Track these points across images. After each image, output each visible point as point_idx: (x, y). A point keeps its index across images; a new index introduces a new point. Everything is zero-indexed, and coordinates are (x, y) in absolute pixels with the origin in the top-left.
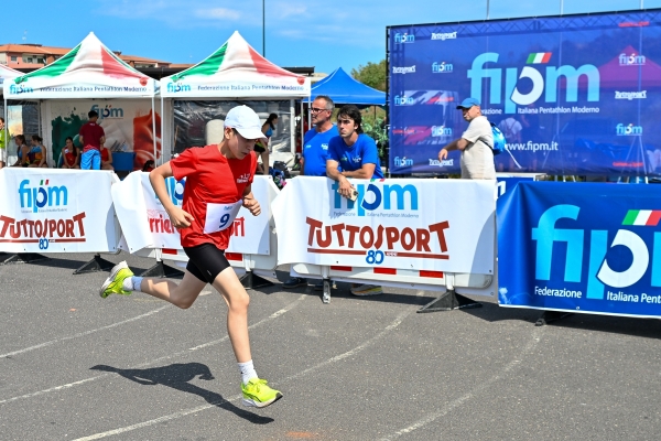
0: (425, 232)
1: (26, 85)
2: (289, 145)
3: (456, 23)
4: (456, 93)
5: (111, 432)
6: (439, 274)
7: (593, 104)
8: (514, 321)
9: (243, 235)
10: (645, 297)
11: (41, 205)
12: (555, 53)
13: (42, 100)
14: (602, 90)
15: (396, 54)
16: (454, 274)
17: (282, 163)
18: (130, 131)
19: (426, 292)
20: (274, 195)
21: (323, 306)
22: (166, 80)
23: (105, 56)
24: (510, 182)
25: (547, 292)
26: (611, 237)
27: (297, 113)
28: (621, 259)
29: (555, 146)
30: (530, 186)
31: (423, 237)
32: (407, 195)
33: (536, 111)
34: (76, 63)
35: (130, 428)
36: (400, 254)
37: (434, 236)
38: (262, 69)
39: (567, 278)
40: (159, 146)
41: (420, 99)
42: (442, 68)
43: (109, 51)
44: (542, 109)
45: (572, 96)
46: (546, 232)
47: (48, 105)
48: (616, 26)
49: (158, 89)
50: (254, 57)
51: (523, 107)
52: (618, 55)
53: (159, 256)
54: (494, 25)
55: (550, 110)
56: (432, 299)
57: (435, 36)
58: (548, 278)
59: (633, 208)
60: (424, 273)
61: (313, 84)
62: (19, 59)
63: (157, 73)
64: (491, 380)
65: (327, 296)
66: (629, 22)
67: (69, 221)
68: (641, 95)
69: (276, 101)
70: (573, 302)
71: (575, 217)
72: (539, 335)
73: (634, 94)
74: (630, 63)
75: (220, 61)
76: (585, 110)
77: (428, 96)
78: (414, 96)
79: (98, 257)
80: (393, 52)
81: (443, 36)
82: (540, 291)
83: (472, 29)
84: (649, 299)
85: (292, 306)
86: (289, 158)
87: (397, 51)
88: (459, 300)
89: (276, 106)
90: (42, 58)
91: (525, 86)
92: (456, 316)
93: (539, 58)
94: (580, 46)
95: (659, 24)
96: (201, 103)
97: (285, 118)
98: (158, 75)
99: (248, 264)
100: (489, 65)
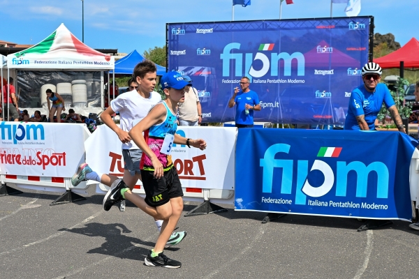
2: (100, 102)
3: (212, 23)
4: (213, 69)
6: (199, 190)
7: (301, 78)
8: (248, 220)
9: (64, 164)
10: (331, 203)
12: (277, 44)
14: (306, 68)
15: (172, 42)
16: (209, 189)
17: (95, 115)
19: (191, 202)
20: (88, 136)
21: (120, 213)
22: (11, 56)
25: (270, 201)
26: (310, 165)
27: (106, 81)
28: (316, 179)
29: (277, 104)
30: (259, 131)
31: (189, 165)
33: (265, 82)
37: (196, 164)
38: (80, 50)
39: (283, 191)
41: (190, 72)
42: (203, 52)
44: (268, 80)
45: (288, 73)
46: (269, 162)
48: (315, 28)
49: (6, 62)
50: (75, 41)
51: (256, 79)
52: (316, 46)
53: (4, 180)
54: (237, 25)
55: (274, 81)
56: (194, 207)
57: (198, 31)
58: (271, 192)
59: (324, 146)
60: (189, 190)
61: (117, 61)
64: (232, 261)
65: (123, 206)
66: (321, 26)
68: (330, 72)
69: (91, 72)
70: (286, 207)
71: (287, 152)
72: (264, 229)
73: (326, 71)
74: (323, 52)
75: (51, 44)
76: (296, 81)
77: (195, 70)
78: (185, 71)
80: (171, 40)
81: (204, 31)
82: (265, 200)
83: (223, 27)
84: (334, 204)
85: (98, 214)
86: (99, 111)
87: (174, 40)
88: (212, 207)
89: (91, 75)
91: (258, 65)
92: (212, 217)
93: (266, 47)
94: (294, 39)
95: (341, 27)
96: (38, 72)
97: (97, 83)
98: (5, 52)
99: (67, 185)
100: (234, 51)
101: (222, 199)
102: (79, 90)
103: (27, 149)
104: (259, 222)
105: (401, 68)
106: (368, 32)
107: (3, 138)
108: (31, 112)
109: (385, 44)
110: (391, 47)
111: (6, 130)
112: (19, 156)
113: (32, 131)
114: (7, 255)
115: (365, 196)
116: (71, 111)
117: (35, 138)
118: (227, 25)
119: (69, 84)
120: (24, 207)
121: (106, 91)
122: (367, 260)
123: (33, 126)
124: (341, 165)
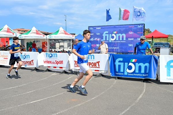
0: (96, 63)
1: (21, 36)
2: (71, 47)
3: (101, 26)
4: (100, 38)
5: (38, 100)
6: (98, 71)
7: (125, 41)
9: (63, 64)
10: (134, 74)
11: (25, 58)
12: (118, 31)
13: (24, 39)
14: (126, 38)
16: (101, 71)
18: (41, 45)
19: (96, 74)
20: (68, 57)
22: (48, 36)
23: (36, 31)
24: (110, 54)
25: (118, 74)
26: (128, 64)
27: (72, 42)
28: (130, 68)
29: (118, 48)
30: (114, 55)
32: (92, 56)
33: (115, 42)
34: (31, 32)
35: (42, 100)
36: (91, 67)
37: (97, 64)
38: (66, 34)
39: (121, 71)
40: (47, 48)
42: (98, 34)
43: (37, 30)
45: (121, 39)
46: (117, 63)
47: (26, 40)
48: (128, 27)
50: (64, 31)
51: (112, 41)
52: (129, 32)
53: (47, 68)
54: (107, 26)
55: (117, 42)
57: (97, 28)
58: (118, 71)
59: (132, 59)
60: (95, 70)
61: (75, 36)
62: (20, 31)
63: (46, 34)
64: (108, 89)
65: (78, 75)
66: (130, 26)
67: (30, 61)
68: (133, 39)
69: (68, 40)
70: (122, 75)
71: (122, 60)
72: (116, 81)
73: (131, 39)
74: (131, 33)
75: (58, 32)
76: (123, 42)
77: (96, 39)
78: (93, 39)
79: (35, 68)
81: (98, 28)
83: (103, 27)
84: (135, 75)
85: (72, 77)
86: (71, 50)
88: (103, 75)
90: (25, 31)
91: (113, 37)
92: (102, 78)
93: (115, 32)
94: (122, 30)
95: (136, 27)
96: (55, 40)
97: (70, 43)
98: (46, 35)
99: (64, 69)
100: (106, 34)
101: (104, 73)
102: (65, 44)
103: (53, 60)
104: (114, 79)
105: (152, 38)
106: (143, 28)
107: (47, 57)
108: (53, 50)
109: (147, 31)
110: (149, 32)
111: (47, 55)
112: (51, 61)
113: (54, 55)
114: (49, 87)
115: (144, 72)
116: (63, 50)
117: (55, 57)
118: (105, 27)
119: (63, 43)
120: (53, 75)
121: (72, 45)
122: (145, 90)
123: (54, 54)
124: (137, 64)
